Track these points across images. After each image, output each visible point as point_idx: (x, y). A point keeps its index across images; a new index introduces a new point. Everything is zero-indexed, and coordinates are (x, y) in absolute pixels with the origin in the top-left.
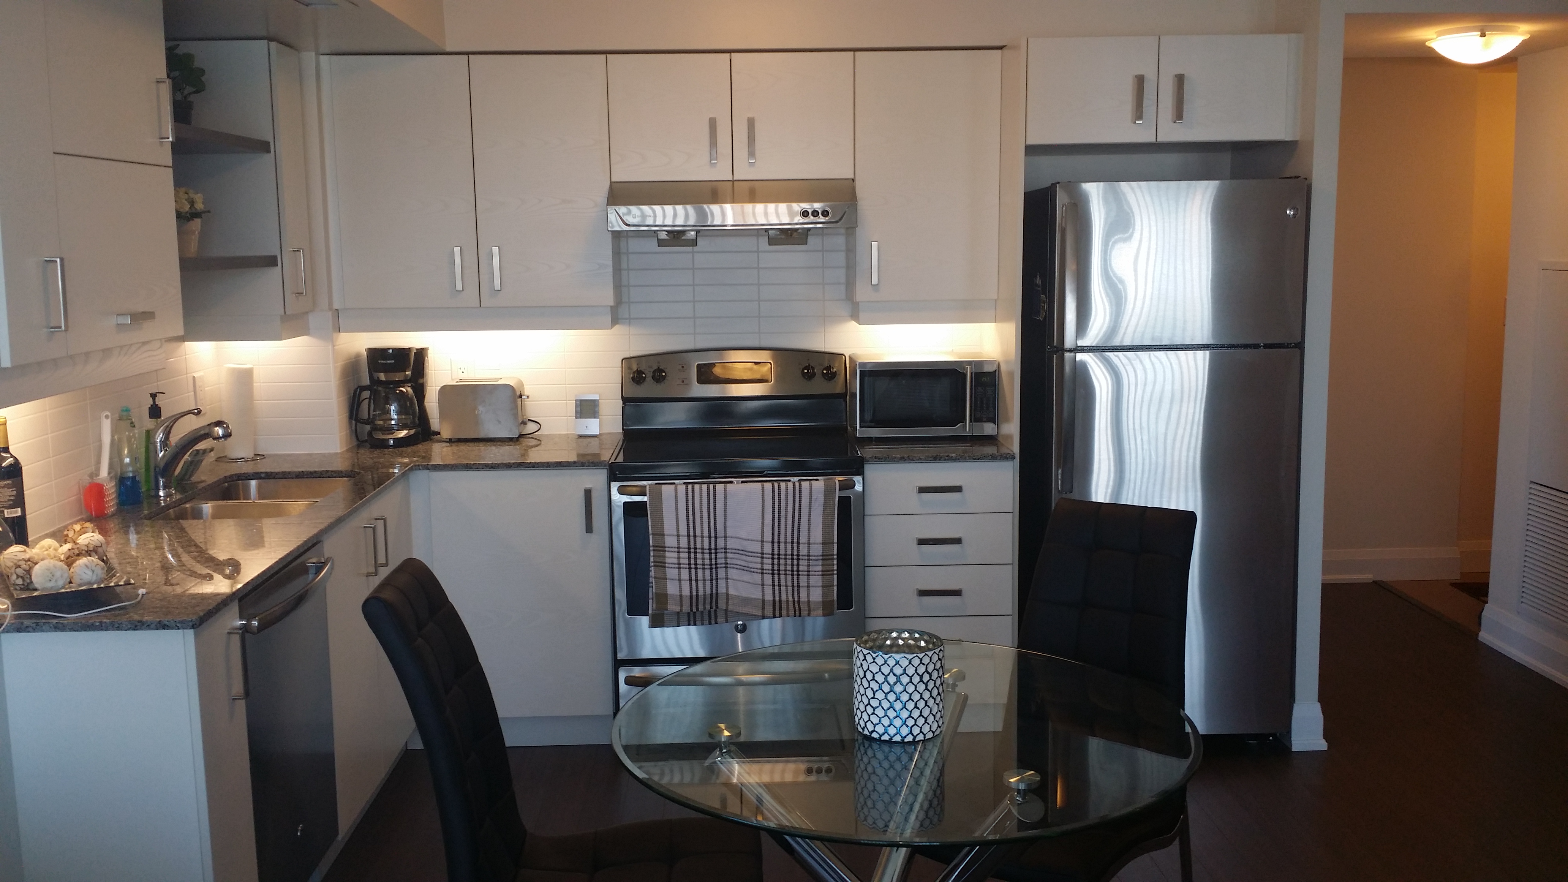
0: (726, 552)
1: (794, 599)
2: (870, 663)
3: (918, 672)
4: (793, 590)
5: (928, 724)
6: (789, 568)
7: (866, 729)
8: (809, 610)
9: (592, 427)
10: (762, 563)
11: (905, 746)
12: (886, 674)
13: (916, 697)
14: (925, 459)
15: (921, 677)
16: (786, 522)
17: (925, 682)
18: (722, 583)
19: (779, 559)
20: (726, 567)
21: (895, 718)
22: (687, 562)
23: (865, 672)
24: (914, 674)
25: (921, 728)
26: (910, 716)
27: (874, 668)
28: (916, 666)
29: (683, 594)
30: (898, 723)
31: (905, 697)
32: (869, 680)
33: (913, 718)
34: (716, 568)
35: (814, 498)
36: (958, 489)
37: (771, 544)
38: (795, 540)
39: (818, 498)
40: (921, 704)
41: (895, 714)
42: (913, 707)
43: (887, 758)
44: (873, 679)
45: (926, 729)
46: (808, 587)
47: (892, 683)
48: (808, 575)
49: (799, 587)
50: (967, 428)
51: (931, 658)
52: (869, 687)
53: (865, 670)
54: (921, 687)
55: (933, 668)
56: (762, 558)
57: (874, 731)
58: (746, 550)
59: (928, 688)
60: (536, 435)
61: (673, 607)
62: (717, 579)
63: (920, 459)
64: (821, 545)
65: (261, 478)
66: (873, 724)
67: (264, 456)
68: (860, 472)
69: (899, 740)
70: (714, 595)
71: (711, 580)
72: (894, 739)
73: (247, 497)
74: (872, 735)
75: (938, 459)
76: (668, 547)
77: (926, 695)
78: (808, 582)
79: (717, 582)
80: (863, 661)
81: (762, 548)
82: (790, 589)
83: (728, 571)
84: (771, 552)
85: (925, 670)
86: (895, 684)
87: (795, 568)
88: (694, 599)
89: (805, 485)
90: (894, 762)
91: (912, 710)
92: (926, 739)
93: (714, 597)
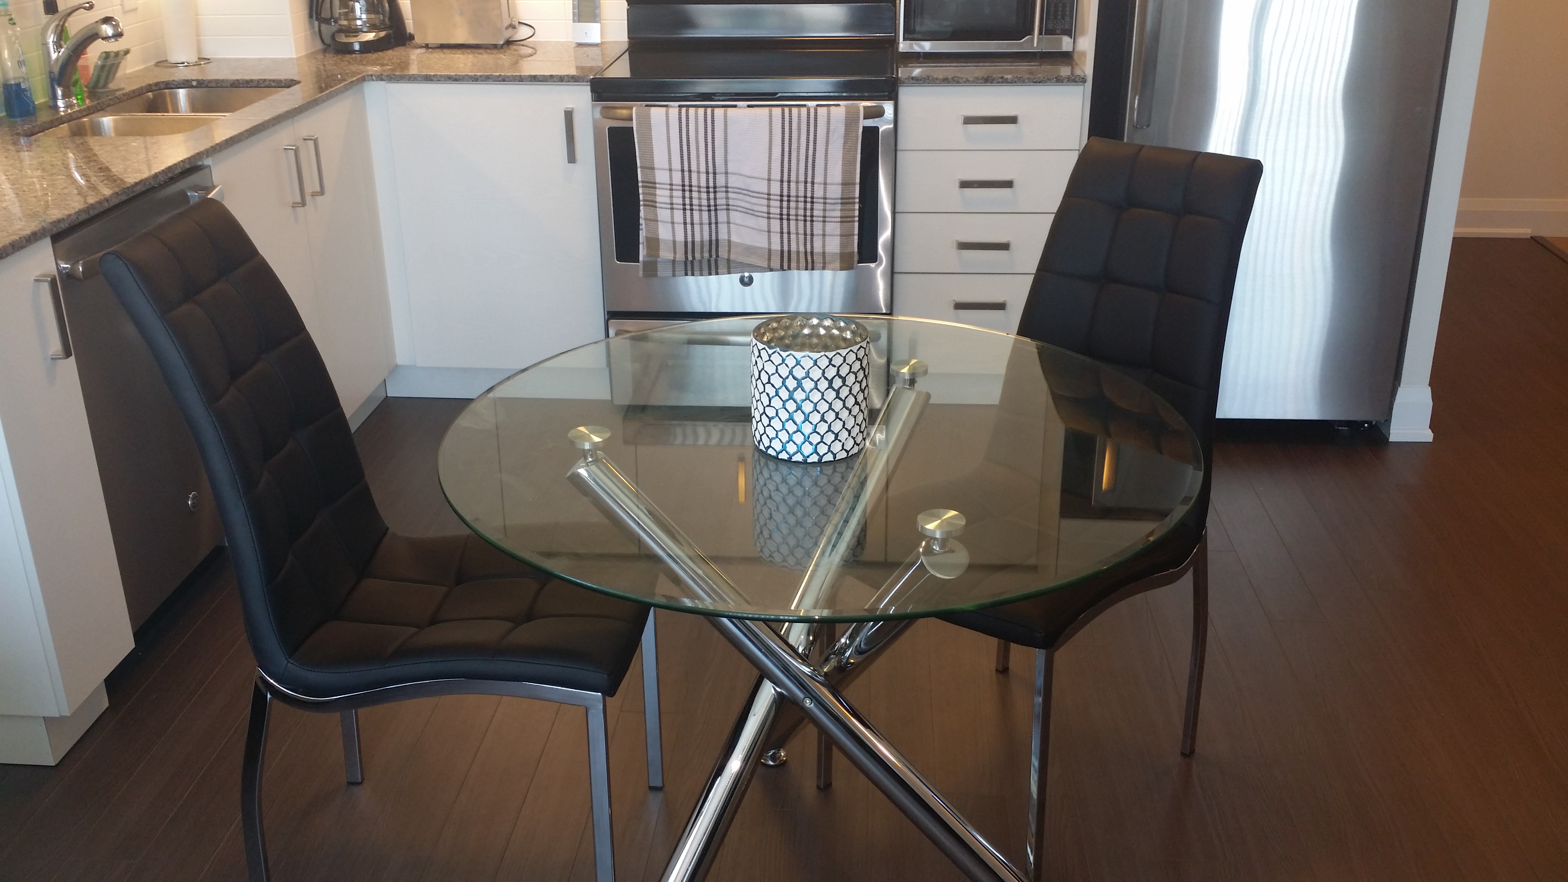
0: (727, 192)
1: (806, 249)
2: (766, 362)
3: (825, 375)
4: (805, 239)
5: (840, 441)
6: (801, 212)
7: (761, 443)
8: (824, 263)
9: (592, 33)
10: (769, 206)
11: (808, 468)
12: (784, 377)
13: (823, 407)
14: (974, 82)
15: (831, 382)
16: (798, 156)
17: (836, 388)
18: (723, 228)
19: (789, 201)
20: (728, 210)
21: (795, 432)
22: (681, 202)
23: (760, 372)
24: (821, 378)
25: (830, 446)
26: (815, 431)
27: (770, 369)
28: (823, 369)
29: (676, 239)
30: (798, 438)
31: (808, 407)
32: (764, 383)
33: (818, 433)
34: (716, 210)
35: (832, 128)
36: (1013, 120)
37: (780, 183)
38: (809, 180)
39: (839, 129)
40: (831, 416)
41: (795, 428)
42: (819, 419)
43: (784, 480)
44: (769, 382)
45: (836, 448)
46: (824, 235)
47: (791, 389)
48: (824, 222)
49: (812, 235)
50: (1035, 42)
51: (845, 358)
52: (764, 391)
53: (760, 370)
54: (831, 395)
55: (848, 371)
56: (769, 199)
57: (770, 447)
58: (751, 189)
59: (840, 396)
60: (529, 41)
61: (665, 254)
62: (716, 223)
63: (968, 81)
64: (841, 186)
65: (192, 87)
66: (769, 438)
67: (210, 59)
68: (893, 96)
69: (801, 460)
70: (714, 242)
71: (710, 224)
72: (794, 459)
73: (176, 109)
74: (769, 452)
75: (989, 82)
76: (660, 184)
77: (838, 405)
78: (824, 230)
79: (717, 227)
80: (758, 357)
81: (769, 189)
82: (801, 237)
83: (730, 214)
84: (779, 193)
85: (835, 374)
86: (795, 389)
87: (808, 213)
88: (689, 246)
89: (822, 111)
90: (794, 486)
91: (818, 423)
92: (836, 459)
93: (714, 244)
